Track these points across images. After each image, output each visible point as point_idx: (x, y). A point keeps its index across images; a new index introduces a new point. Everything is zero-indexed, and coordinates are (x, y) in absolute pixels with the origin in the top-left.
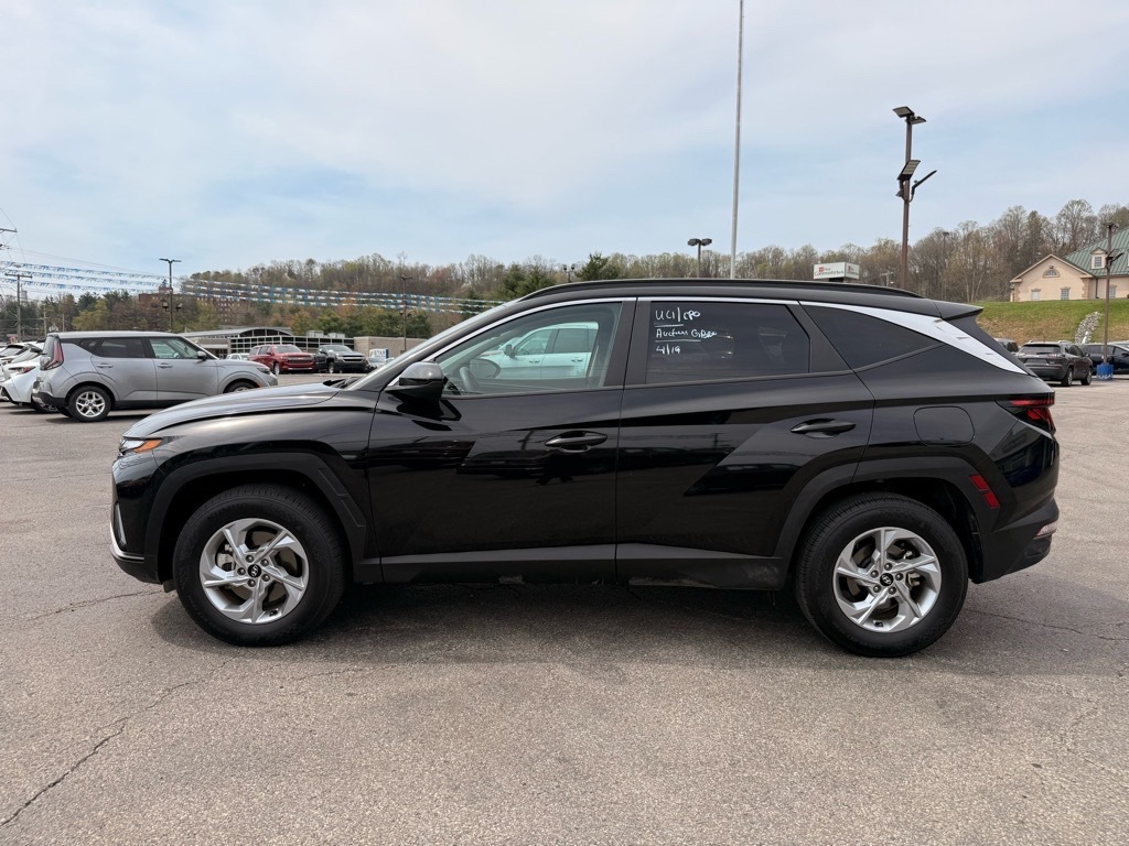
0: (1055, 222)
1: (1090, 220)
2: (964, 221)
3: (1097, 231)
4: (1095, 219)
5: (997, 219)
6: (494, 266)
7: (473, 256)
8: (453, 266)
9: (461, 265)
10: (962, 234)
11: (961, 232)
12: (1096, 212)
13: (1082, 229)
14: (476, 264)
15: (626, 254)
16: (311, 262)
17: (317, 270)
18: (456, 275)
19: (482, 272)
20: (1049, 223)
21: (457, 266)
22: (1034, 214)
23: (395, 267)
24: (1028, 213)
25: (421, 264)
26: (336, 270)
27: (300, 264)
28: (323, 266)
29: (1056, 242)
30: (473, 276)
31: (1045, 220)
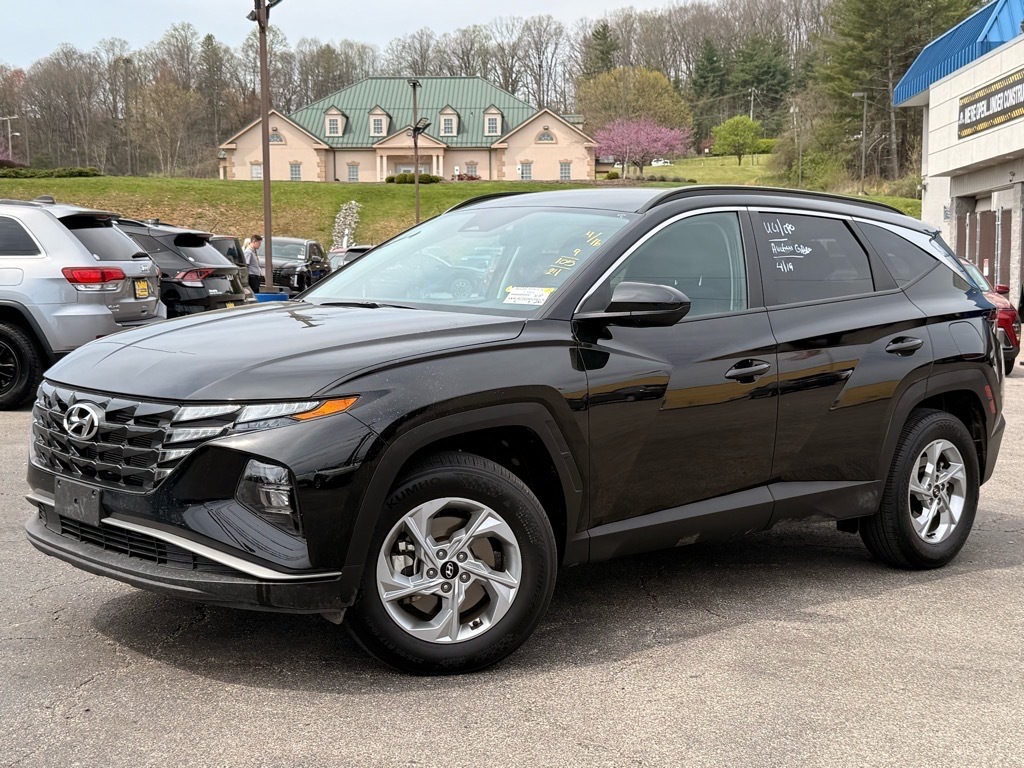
0: (239, 55)
1: (287, 58)
2: (108, 38)
3: (296, 77)
4: (292, 56)
5: (157, 40)
10: (106, 58)
11: (103, 55)
12: (293, 49)
13: (277, 71)
20: (232, 56)
22: (209, 38)
24: (202, 39)
29: (244, 88)
31: (227, 51)
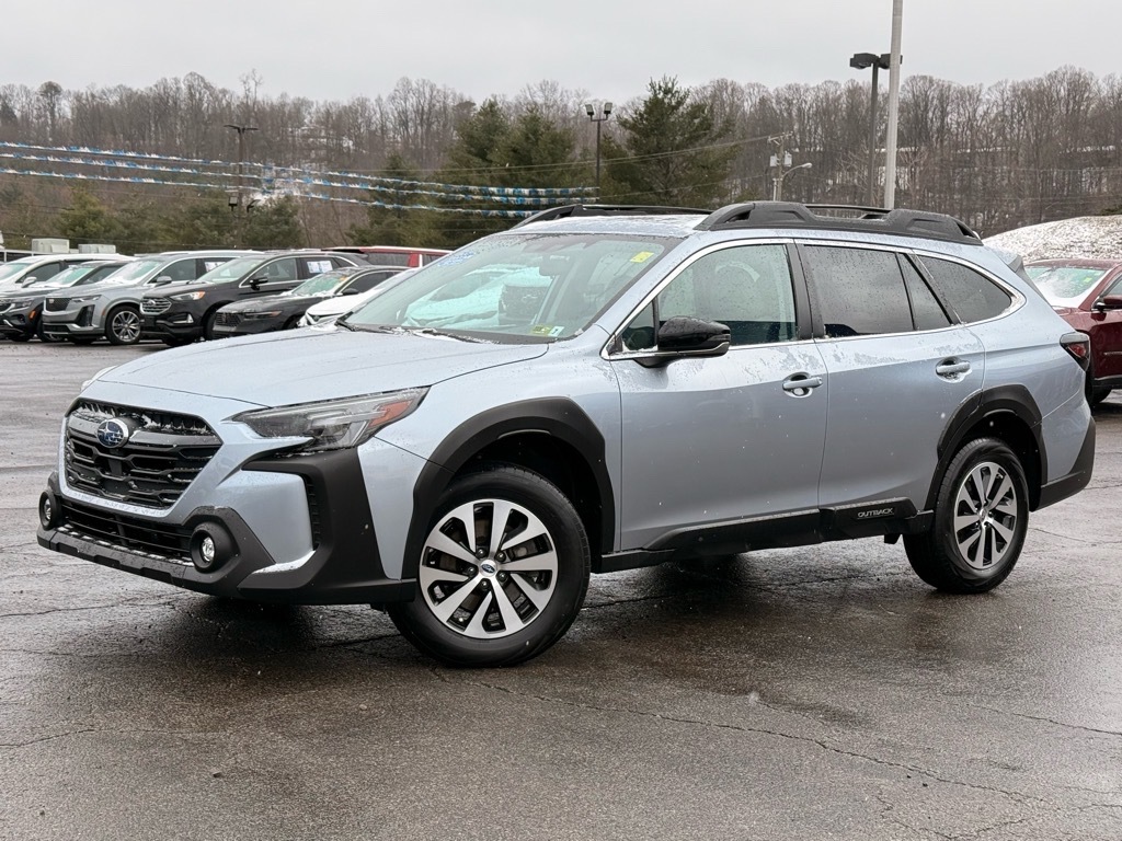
6: (451, 103)
7: (406, 83)
8: (363, 103)
9: (379, 100)
14: (412, 100)
15: (742, 83)
16: (51, 90)
17: (65, 107)
18: (369, 122)
19: (426, 116)
21: (372, 103)
23: (235, 103)
25: (291, 97)
26: (106, 107)
27: (27, 93)
28: (78, 98)
30: (404, 124)
